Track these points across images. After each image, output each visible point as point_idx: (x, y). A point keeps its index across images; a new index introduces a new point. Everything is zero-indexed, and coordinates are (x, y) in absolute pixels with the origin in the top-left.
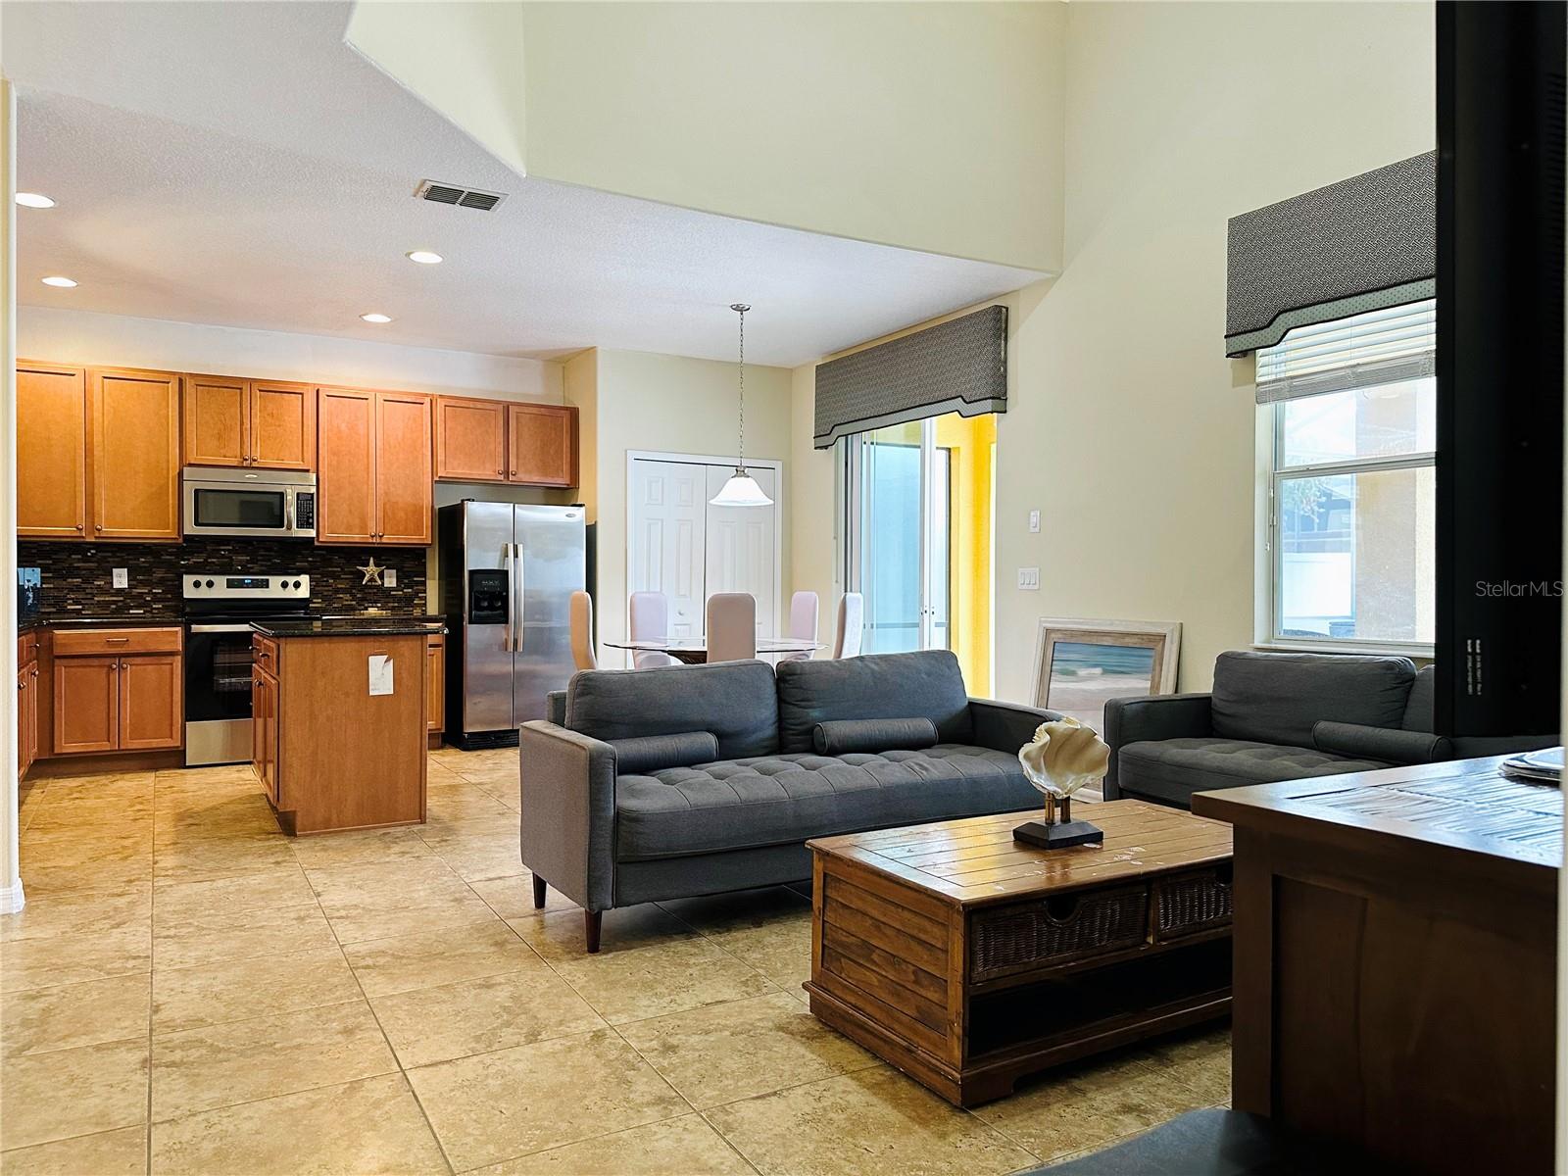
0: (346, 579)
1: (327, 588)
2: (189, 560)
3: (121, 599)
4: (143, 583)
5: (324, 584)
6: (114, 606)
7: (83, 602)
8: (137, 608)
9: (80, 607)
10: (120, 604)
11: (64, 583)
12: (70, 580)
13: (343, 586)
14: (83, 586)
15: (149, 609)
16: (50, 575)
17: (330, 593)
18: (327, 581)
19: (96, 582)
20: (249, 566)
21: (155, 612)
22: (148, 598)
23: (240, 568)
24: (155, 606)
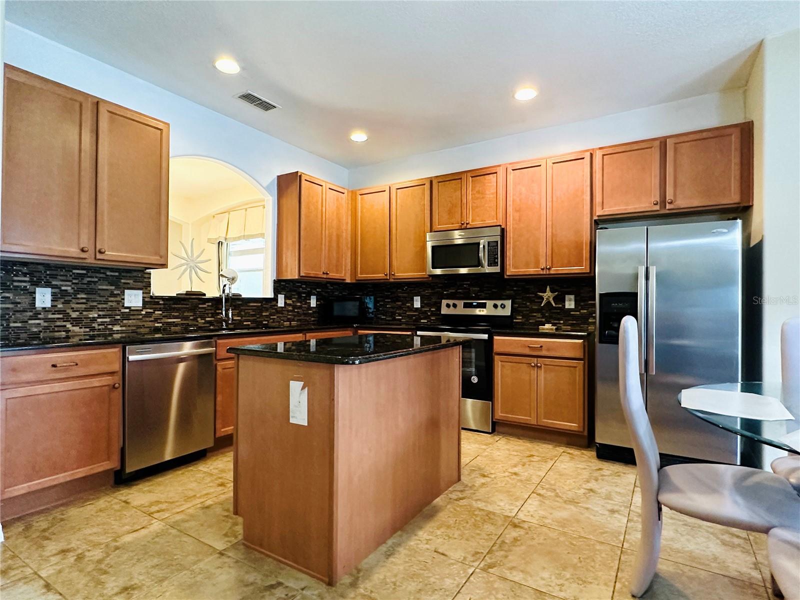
1: (525, 309)
2: (448, 291)
3: (417, 313)
4: (428, 305)
5: (524, 306)
6: (414, 318)
7: (403, 315)
8: (424, 319)
9: (401, 318)
10: (417, 316)
11: (395, 305)
12: (397, 303)
13: (536, 307)
14: (403, 306)
15: (429, 320)
16: (389, 300)
17: (528, 312)
18: (526, 304)
19: (407, 305)
20: (479, 294)
21: (432, 321)
22: (429, 314)
23: (474, 295)
24: (432, 318)
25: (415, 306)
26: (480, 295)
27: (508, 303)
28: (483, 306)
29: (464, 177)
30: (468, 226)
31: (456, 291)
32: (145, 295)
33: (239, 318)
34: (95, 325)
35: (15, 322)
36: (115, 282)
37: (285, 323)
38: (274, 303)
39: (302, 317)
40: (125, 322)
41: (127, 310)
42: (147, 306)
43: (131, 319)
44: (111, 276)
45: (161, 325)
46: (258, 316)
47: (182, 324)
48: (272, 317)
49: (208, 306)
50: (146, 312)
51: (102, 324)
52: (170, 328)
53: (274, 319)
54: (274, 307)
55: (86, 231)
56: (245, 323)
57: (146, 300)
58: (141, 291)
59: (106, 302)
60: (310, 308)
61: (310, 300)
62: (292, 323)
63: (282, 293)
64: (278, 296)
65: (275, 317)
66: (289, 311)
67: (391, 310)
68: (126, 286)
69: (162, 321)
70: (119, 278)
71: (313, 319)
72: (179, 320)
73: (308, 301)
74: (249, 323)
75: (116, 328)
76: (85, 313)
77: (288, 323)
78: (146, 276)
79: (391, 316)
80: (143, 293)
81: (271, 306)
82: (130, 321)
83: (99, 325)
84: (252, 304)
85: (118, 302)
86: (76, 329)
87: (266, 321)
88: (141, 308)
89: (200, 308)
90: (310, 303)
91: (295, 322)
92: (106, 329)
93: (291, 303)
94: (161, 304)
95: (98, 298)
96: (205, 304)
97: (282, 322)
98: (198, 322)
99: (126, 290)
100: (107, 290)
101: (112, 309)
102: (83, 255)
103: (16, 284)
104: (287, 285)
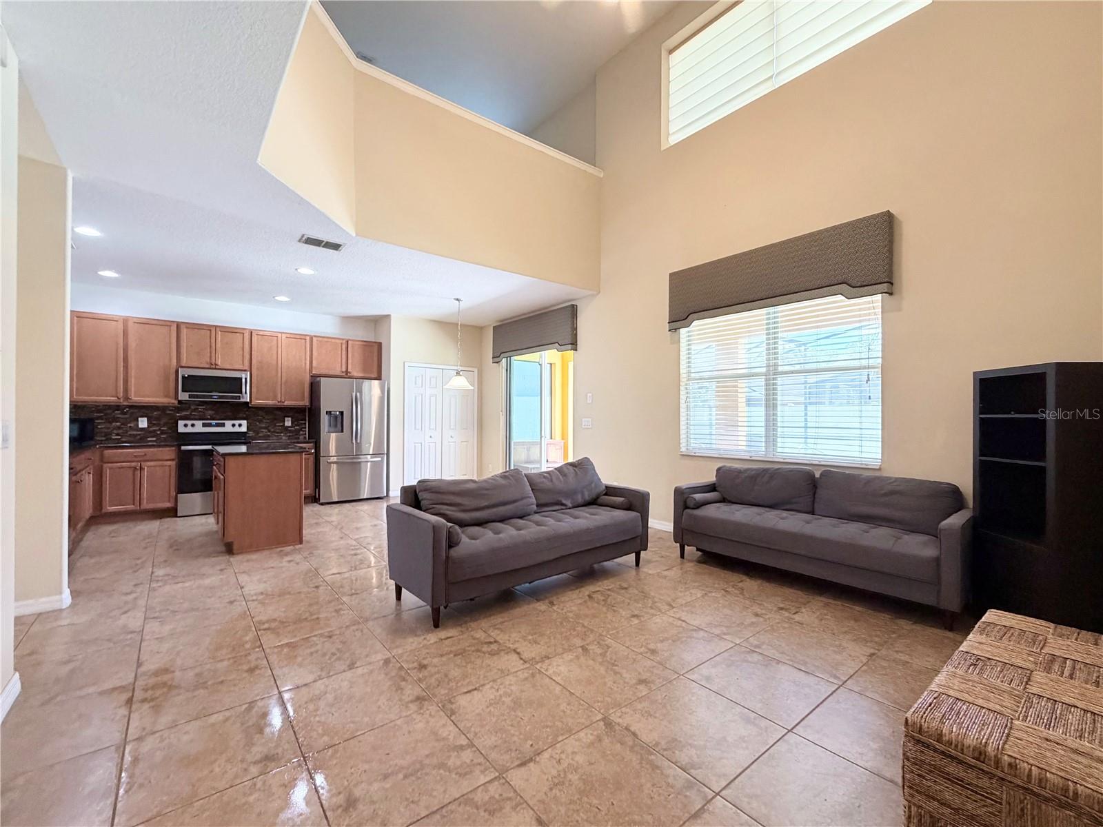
0: (266, 422)
1: (256, 427)
2: (181, 413)
3: (143, 433)
4: (157, 425)
6: (139, 437)
7: (121, 435)
8: (152, 438)
9: (119, 437)
10: (142, 436)
11: (111, 425)
12: (114, 424)
13: (264, 426)
14: (122, 426)
15: (158, 438)
16: (102, 421)
18: (256, 423)
19: (129, 425)
21: (162, 439)
22: (158, 432)
24: (162, 436)
25: (140, 426)
27: (244, 423)
28: (223, 425)
29: (212, 329)
30: (217, 367)
31: (191, 413)
67: (104, 430)
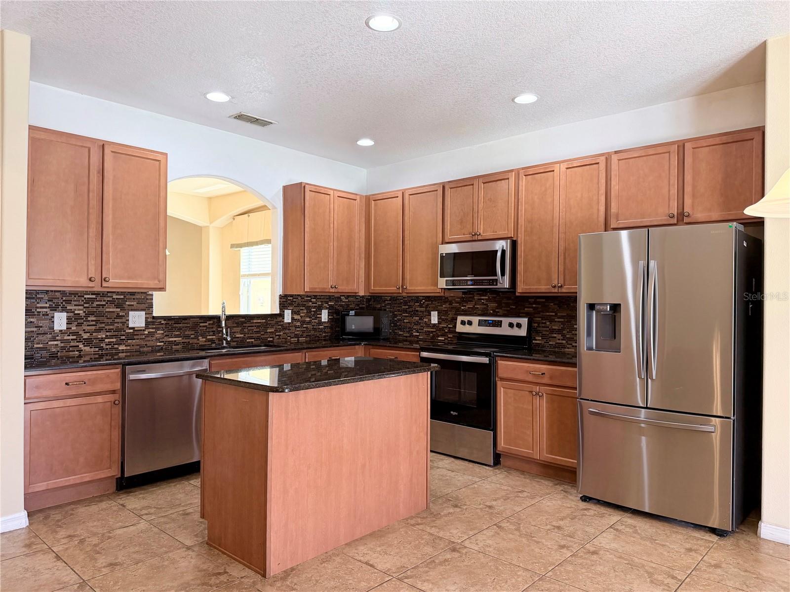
0: (558, 322)
1: (545, 329)
2: (465, 306)
3: (435, 330)
4: (445, 320)
5: (543, 325)
6: (431, 335)
7: (420, 331)
8: (442, 336)
9: (418, 334)
10: (434, 333)
11: (412, 319)
12: (414, 318)
13: (556, 328)
14: (420, 321)
15: (446, 337)
16: (407, 315)
17: (548, 333)
18: (545, 323)
19: (425, 320)
20: (497, 310)
21: (449, 339)
22: (446, 331)
23: (492, 312)
24: (449, 336)
25: (432, 322)
26: (498, 312)
27: (524, 321)
28: (499, 324)
29: (476, 182)
30: (480, 238)
31: (474, 306)
32: (148, 316)
33: (242, 336)
34: (103, 345)
35: (37, 344)
36: (120, 305)
37: (292, 339)
38: (281, 318)
39: (312, 333)
40: (129, 341)
41: (132, 331)
42: (150, 327)
43: (135, 339)
44: (117, 299)
45: (162, 344)
46: (262, 333)
47: (182, 343)
48: (277, 334)
49: (209, 324)
50: (148, 332)
51: (109, 344)
52: (172, 347)
53: (280, 335)
54: (279, 323)
55: (93, 262)
56: (248, 341)
57: (149, 320)
58: (144, 312)
59: (112, 324)
60: (320, 323)
61: (321, 314)
62: (300, 339)
63: (289, 308)
64: (284, 311)
65: (281, 333)
66: (296, 327)
67: (409, 325)
68: (130, 308)
69: (164, 340)
70: (124, 300)
71: (324, 334)
72: (180, 339)
73: (318, 316)
74: (253, 340)
75: (122, 348)
76: (94, 334)
77: (296, 339)
78: (149, 297)
79: (408, 332)
80: (146, 314)
81: (276, 322)
82: (134, 341)
83: (106, 345)
84: (255, 321)
85: (123, 323)
86: (87, 349)
87: (271, 338)
88: (144, 328)
89: (201, 326)
90: (321, 317)
91: (304, 339)
92: (112, 348)
93: (300, 318)
94: (163, 324)
95: (106, 320)
96: (206, 323)
97: (289, 338)
98: (198, 340)
99: (130, 312)
100: (114, 312)
101: (118, 330)
102: (91, 284)
103: (38, 310)
104: (294, 300)
